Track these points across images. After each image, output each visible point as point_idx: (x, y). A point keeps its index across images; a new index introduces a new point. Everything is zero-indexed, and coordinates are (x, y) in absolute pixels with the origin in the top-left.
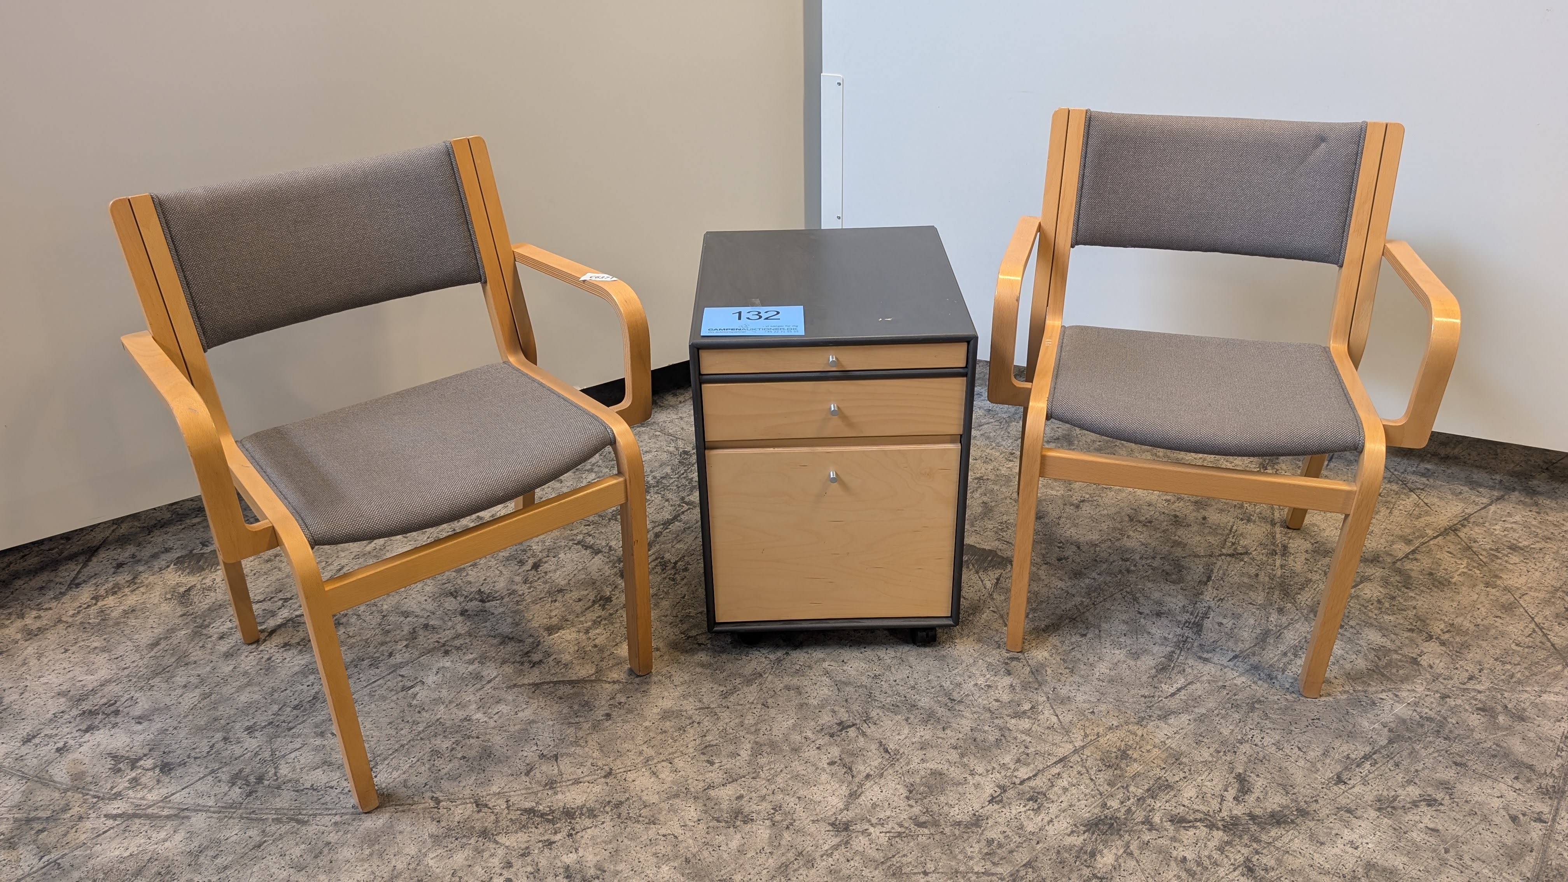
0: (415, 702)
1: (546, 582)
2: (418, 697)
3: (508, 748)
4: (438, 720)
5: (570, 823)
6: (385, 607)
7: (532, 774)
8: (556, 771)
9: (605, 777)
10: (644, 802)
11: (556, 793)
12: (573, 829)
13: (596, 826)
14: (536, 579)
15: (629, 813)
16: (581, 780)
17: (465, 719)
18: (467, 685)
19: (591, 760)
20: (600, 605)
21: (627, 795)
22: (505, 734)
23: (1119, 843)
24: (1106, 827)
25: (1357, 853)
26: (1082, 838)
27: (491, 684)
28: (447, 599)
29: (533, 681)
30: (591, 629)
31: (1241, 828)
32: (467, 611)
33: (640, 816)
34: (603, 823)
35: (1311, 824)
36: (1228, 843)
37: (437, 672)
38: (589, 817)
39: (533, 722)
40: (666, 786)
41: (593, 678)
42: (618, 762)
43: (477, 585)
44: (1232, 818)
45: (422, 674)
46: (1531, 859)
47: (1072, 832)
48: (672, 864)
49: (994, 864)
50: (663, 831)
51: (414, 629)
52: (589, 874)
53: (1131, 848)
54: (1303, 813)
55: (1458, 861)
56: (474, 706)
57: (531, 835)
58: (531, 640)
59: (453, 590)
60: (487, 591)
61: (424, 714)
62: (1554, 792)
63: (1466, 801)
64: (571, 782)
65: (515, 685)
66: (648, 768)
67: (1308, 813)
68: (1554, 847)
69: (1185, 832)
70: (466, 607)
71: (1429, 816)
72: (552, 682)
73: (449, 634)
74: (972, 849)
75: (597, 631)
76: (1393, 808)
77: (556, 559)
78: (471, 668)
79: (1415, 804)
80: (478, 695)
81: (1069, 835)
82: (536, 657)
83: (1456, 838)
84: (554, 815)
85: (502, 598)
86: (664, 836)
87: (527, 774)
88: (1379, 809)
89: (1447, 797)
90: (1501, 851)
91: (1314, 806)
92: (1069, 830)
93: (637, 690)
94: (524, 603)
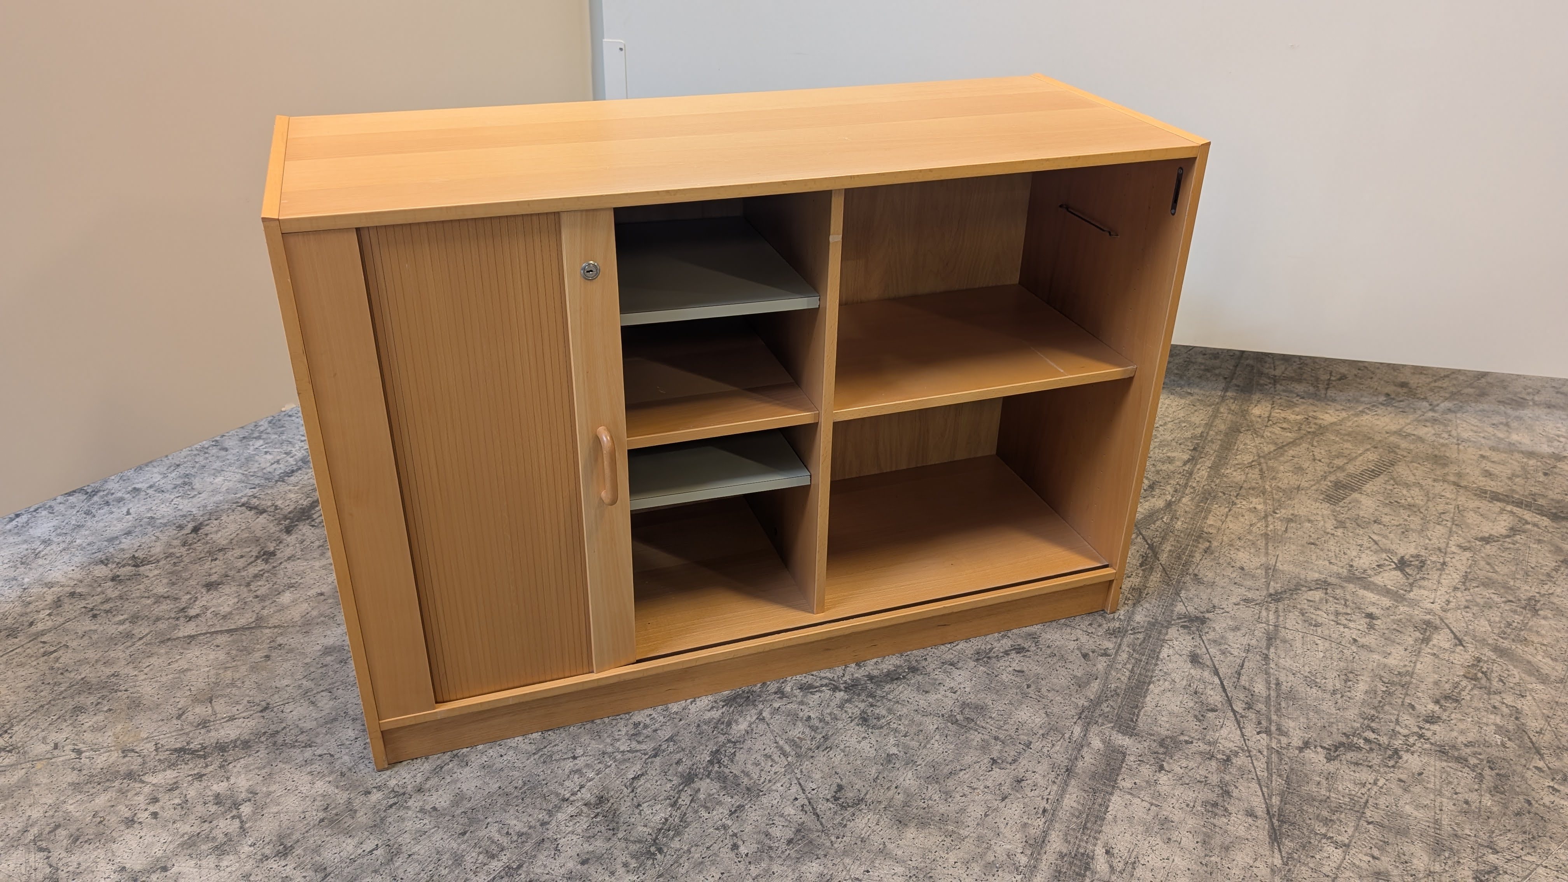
0: (57, 665)
1: (207, 543)
2: (60, 661)
3: (159, 696)
4: (82, 679)
5: (223, 755)
6: (26, 580)
7: (184, 717)
8: (210, 712)
9: (261, 711)
10: (301, 729)
11: (209, 731)
12: (226, 761)
13: (250, 756)
14: (195, 541)
15: (285, 740)
16: (236, 716)
17: (113, 675)
18: (116, 644)
19: (248, 698)
20: (263, 560)
21: (284, 725)
22: (157, 685)
23: (754, 711)
24: (742, 700)
25: (955, 696)
26: (720, 711)
27: (142, 642)
28: (96, 567)
29: (189, 633)
30: (252, 581)
31: (860, 687)
32: (118, 576)
33: (296, 741)
34: (258, 752)
35: (920, 678)
36: (847, 701)
37: (84, 635)
38: (243, 749)
39: (187, 670)
40: (323, 713)
41: (253, 625)
42: (276, 696)
43: (130, 551)
44: (853, 680)
45: (66, 638)
46: (1095, 686)
47: (712, 708)
48: (327, 779)
49: (639, 742)
50: (319, 752)
51: (58, 598)
52: (240, 798)
53: (764, 715)
54: (913, 670)
55: (1037, 693)
56: (124, 662)
57: (179, 771)
58: (188, 596)
59: (104, 557)
60: (141, 557)
61: (67, 674)
62: (1119, 632)
63: (1048, 647)
64: (225, 720)
65: (169, 639)
66: (306, 699)
67: (918, 670)
68: (1114, 674)
69: (812, 696)
70: (118, 573)
71: (1017, 661)
72: (209, 633)
73: (98, 599)
74: (620, 733)
75: (259, 583)
76: (989, 658)
77: (218, 521)
78: (121, 628)
79: (1007, 653)
80: (128, 652)
81: (709, 711)
82: (192, 612)
83: (1037, 676)
84: (206, 750)
85: (158, 561)
86: (320, 756)
87: (179, 717)
88: (977, 660)
89: (1034, 645)
90: (1072, 682)
91: (924, 663)
92: (710, 706)
93: (298, 632)
94: (182, 564)
